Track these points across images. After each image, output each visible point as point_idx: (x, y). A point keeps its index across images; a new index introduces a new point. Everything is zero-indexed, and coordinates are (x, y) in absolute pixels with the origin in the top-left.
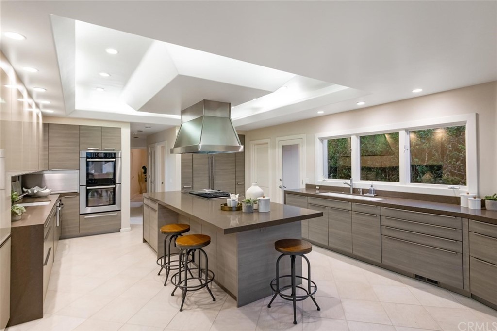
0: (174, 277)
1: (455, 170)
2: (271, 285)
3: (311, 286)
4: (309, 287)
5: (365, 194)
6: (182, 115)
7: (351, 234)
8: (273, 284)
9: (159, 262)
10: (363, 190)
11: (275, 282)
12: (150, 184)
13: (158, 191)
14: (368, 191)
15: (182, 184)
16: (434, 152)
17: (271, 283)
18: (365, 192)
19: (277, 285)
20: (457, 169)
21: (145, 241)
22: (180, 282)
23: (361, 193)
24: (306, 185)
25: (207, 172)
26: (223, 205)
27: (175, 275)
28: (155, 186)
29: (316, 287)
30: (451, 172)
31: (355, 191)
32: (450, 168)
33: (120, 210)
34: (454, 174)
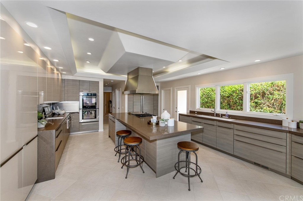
0: (123, 159)
1: (270, 105)
2: (175, 167)
3: (198, 168)
4: (197, 169)
5: (223, 117)
6: (128, 75)
7: (216, 138)
8: (176, 166)
9: (116, 150)
10: (221, 114)
11: (177, 165)
12: (113, 108)
13: (117, 112)
14: (224, 115)
15: (128, 109)
16: (258, 95)
17: (175, 166)
18: (222, 115)
19: (179, 167)
20: (271, 104)
21: (109, 137)
22: (126, 162)
23: (220, 116)
24: (190, 111)
25: (140, 103)
26: (149, 122)
27: (123, 158)
28: (115, 109)
29: (200, 169)
30: (268, 106)
31: (217, 115)
32: (267, 104)
33: (98, 121)
34: (270, 107)
